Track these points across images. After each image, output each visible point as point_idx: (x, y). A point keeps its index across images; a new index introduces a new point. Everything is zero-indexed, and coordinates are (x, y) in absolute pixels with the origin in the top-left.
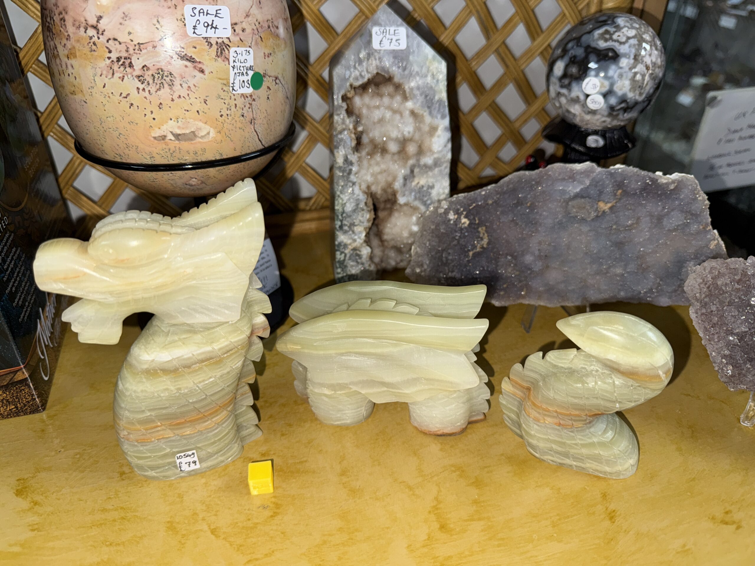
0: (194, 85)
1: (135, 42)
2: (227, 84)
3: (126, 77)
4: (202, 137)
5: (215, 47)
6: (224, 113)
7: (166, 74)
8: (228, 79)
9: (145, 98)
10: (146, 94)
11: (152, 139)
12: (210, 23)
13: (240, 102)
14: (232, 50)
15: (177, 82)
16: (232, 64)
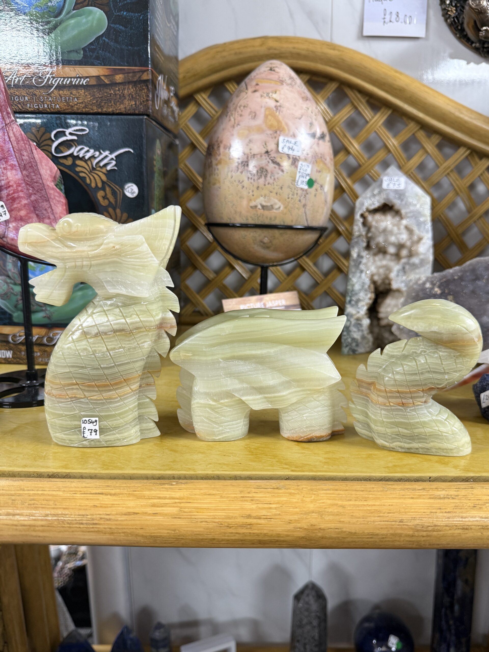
0: (277, 178)
1: (252, 154)
2: (294, 180)
3: (244, 173)
4: (276, 209)
5: (291, 159)
6: (290, 196)
7: (264, 170)
8: (295, 178)
9: (251, 183)
10: (252, 181)
11: (250, 208)
12: (291, 147)
13: (300, 192)
14: (300, 163)
15: (269, 175)
16: (299, 170)
